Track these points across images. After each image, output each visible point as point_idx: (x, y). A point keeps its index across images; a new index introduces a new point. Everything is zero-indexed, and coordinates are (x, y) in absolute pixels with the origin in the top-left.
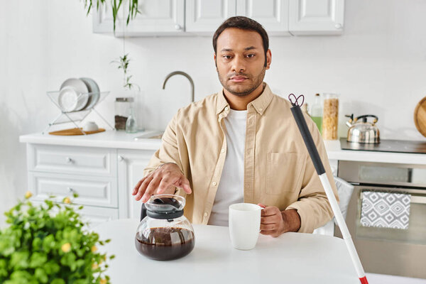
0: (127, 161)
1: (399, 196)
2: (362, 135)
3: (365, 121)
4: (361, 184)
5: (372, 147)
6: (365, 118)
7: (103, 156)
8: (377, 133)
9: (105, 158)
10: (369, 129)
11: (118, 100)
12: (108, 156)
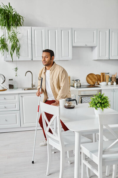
0: (22, 97)
1: (90, 97)
2: (77, 84)
3: (77, 81)
4: (81, 96)
5: (79, 87)
6: (77, 80)
7: (14, 96)
8: (80, 84)
9: (15, 97)
10: (78, 83)
11: (10, 80)
12: (16, 96)
